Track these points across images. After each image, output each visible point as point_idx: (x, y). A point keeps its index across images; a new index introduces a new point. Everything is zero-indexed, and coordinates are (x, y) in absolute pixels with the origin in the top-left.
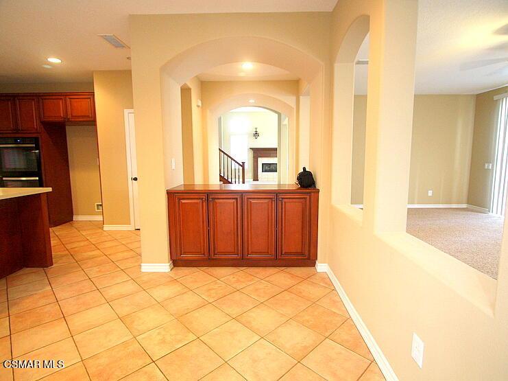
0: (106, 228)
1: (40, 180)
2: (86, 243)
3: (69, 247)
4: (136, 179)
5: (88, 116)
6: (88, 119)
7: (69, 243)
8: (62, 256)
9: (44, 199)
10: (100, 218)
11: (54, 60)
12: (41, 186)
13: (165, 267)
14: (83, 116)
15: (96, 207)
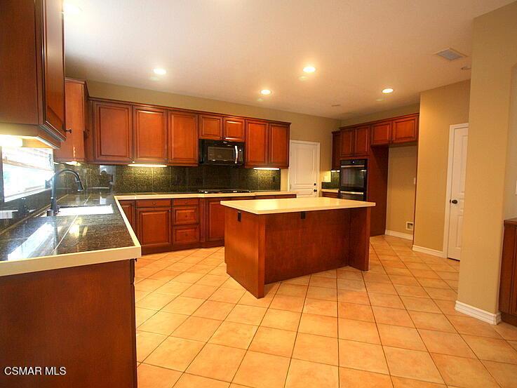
0: (415, 248)
1: (365, 195)
2: (396, 259)
3: (381, 257)
4: (455, 202)
5: (411, 137)
6: (412, 140)
7: (383, 255)
8: (376, 265)
9: (369, 211)
10: (410, 237)
11: (388, 91)
12: (364, 200)
13: (489, 317)
14: (405, 138)
15: (407, 226)
